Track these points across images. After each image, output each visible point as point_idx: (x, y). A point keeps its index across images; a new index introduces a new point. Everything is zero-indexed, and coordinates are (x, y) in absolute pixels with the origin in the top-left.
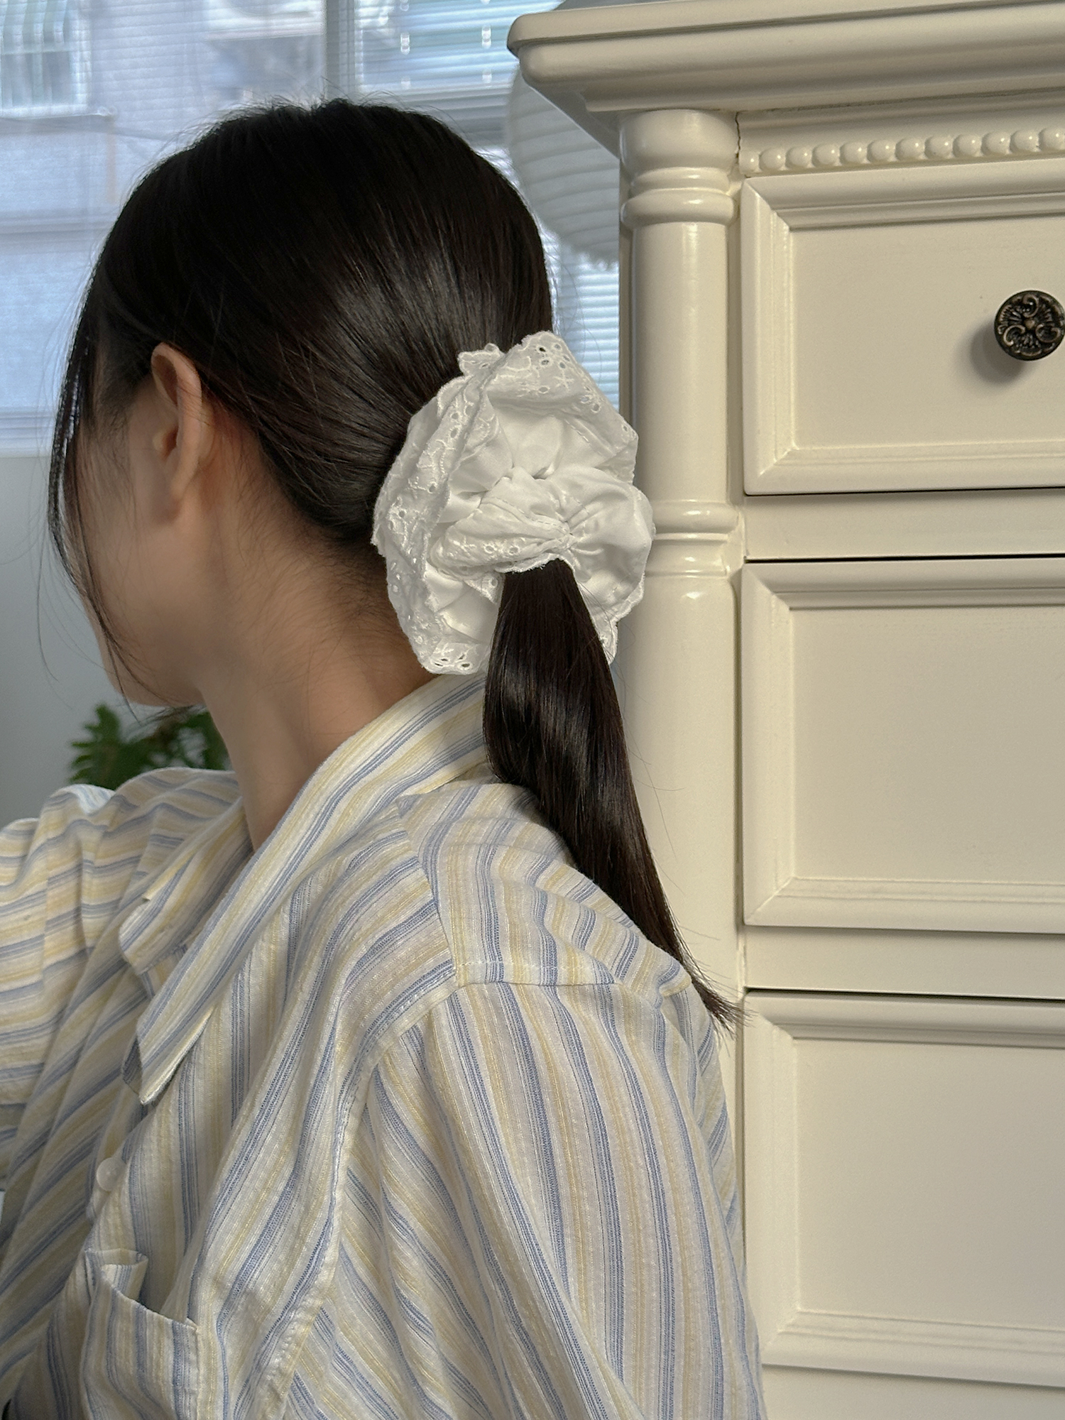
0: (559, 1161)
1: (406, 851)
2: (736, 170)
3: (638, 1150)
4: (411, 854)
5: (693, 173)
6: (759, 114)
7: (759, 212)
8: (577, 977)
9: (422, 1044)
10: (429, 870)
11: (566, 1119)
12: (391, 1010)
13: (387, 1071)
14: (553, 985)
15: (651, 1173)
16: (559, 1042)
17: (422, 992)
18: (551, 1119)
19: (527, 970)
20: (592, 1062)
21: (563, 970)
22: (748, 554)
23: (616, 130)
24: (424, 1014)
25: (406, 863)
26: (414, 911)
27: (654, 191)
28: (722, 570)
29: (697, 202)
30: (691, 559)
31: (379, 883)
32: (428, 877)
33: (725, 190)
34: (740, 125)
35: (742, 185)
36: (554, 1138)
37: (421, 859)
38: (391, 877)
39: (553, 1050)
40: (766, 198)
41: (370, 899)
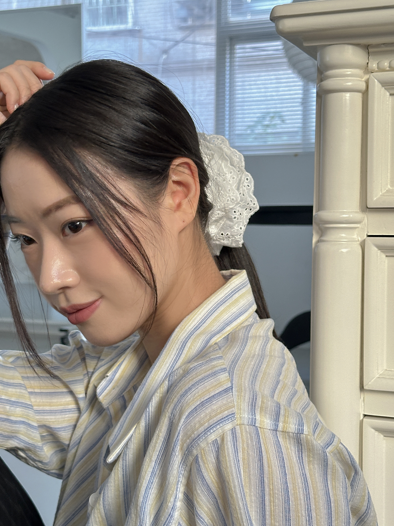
0: (267, 508)
1: (222, 365)
2: (367, 70)
3: (303, 508)
4: (224, 366)
5: (348, 72)
6: (378, 46)
7: (377, 88)
8: (286, 428)
9: (218, 448)
10: (230, 375)
11: (273, 490)
12: (207, 431)
13: (202, 457)
14: (276, 430)
15: (308, 519)
16: (275, 456)
17: (221, 425)
18: (267, 489)
19: (266, 422)
20: (287, 467)
21: (281, 425)
22: (368, 233)
23: (316, 53)
24: (221, 434)
25: (222, 369)
26: (222, 389)
27: (332, 79)
28: (357, 239)
29: (350, 84)
30: (343, 235)
31: (209, 375)
32: (230, 377)
33: (362, 78)
34: (369, 50)
35: (370, 76)
36: (267, 498)
37: (228, 369)
38: (214, 374)
39: (272, 459)
40: (379, 81)
41: (205, 380)
